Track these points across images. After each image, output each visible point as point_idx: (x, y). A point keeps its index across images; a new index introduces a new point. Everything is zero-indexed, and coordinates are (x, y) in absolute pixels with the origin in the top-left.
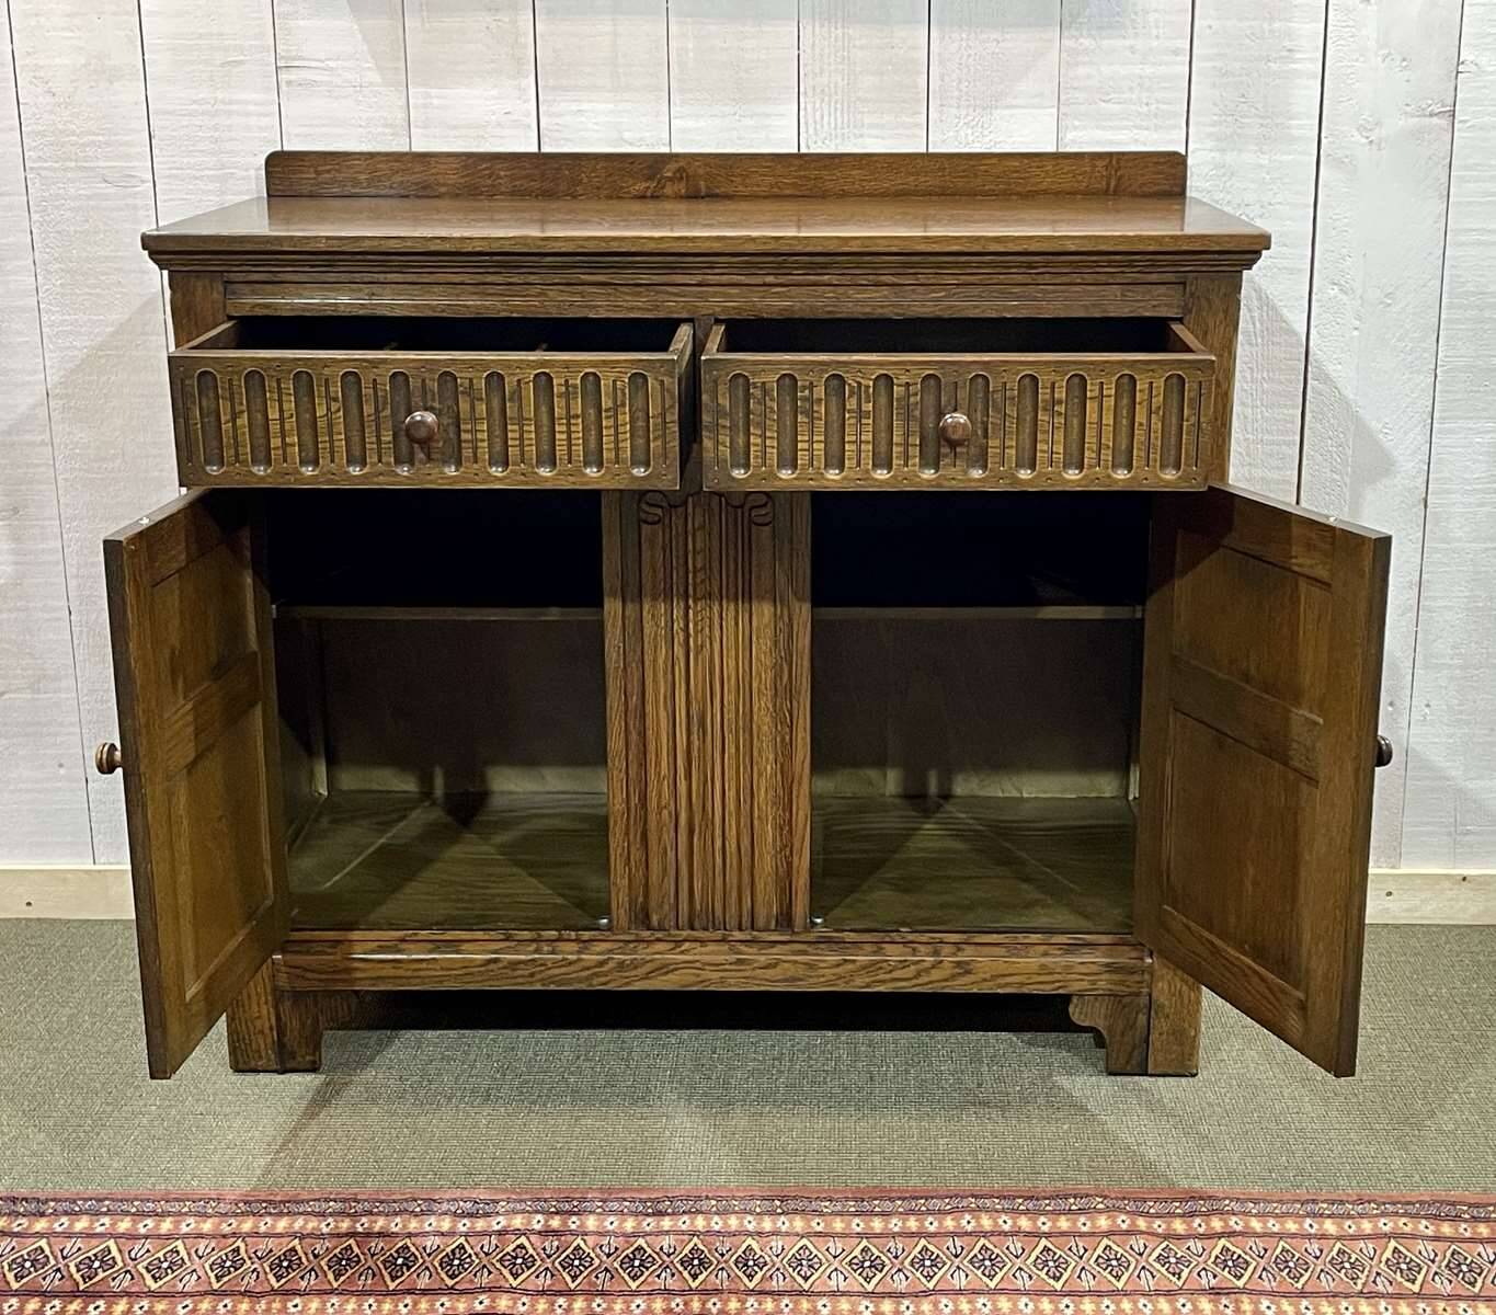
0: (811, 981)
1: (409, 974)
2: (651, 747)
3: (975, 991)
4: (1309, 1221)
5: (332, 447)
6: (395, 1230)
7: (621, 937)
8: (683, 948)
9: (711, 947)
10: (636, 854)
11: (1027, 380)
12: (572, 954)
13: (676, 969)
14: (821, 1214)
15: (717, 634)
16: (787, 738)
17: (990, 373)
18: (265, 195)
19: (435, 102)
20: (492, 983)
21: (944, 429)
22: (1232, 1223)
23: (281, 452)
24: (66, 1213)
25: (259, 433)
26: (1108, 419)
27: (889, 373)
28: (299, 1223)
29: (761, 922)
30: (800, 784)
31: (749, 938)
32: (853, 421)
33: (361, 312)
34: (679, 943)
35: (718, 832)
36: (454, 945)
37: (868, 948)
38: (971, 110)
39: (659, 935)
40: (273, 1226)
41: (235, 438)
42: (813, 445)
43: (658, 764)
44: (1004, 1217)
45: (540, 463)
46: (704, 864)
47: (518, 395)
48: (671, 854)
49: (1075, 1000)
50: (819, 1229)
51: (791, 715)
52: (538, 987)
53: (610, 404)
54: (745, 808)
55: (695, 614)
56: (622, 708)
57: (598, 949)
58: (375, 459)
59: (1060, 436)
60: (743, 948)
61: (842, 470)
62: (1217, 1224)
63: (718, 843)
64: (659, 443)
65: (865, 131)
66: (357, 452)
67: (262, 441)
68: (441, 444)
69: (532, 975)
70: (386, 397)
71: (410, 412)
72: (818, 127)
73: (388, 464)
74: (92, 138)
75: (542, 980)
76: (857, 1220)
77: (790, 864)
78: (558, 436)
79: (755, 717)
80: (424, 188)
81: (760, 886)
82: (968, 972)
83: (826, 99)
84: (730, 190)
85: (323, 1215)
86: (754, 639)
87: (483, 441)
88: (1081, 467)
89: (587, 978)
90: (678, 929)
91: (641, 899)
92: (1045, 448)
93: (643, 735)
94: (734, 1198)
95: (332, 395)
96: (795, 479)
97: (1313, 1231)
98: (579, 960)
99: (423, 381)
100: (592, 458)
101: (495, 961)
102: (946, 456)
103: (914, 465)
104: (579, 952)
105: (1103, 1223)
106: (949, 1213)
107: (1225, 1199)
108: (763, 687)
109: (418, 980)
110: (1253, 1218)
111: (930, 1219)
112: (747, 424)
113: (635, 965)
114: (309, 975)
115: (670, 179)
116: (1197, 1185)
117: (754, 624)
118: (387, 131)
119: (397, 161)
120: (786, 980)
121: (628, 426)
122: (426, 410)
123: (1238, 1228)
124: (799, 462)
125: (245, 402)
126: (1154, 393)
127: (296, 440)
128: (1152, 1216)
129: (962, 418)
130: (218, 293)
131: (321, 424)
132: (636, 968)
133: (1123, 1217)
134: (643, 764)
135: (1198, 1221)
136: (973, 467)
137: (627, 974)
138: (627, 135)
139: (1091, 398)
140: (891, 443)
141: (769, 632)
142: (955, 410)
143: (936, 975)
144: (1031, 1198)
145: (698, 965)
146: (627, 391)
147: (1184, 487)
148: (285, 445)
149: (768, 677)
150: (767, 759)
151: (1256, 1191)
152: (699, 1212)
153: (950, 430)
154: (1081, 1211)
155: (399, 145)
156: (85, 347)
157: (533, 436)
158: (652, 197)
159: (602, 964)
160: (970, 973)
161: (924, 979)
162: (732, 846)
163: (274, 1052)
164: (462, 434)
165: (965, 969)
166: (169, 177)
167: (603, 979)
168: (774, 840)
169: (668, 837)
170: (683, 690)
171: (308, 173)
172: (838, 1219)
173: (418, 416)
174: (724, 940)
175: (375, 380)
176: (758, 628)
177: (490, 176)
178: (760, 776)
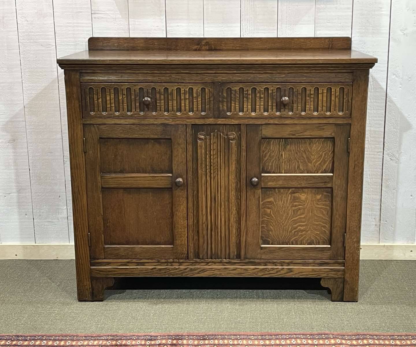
0: (246, 274)
1: (130, 272)
2: (200, 206)
3: (293, 277)
4: (392, 341)
5: (123, 107)
6: (128, 344)
7: (191, 261)
8: (209, 265)
9: (217, 264)
10: (196, 237)
11: (303, 89)
12: (177, 266)
13: (207, 271)
14: (251, 339)
15: (219, 173)
16: (239, 203)
17: (294, 87)
18: (88, 50)
19: (136, 23)
20: (154, 275)
21: (282, 101)
22: (370, 341)
23: (110, 108)
24: (33, 340)
25: (104, 104)
27: (268, 87)
28: (101, 342)
29: (231, 257)
30: (243, 217)
31: (228, 261)
32: (258, 100)
34: (208, 263)
35: (219, 231)
36: (143, 264)
37: (262, 264)
38: (290, 25)
39: (202, 261)
40: (93, 343)
41: (98, 104)
42: (248, 106)
43: (202, 211)
44: (304, 340)
45: (177, 111)
48: (205, 237)
49: (322, 280)
50: (251, 343)
51: (240, 196)
52: (167, 276)
53: (196, 96)
54: (227, 224)
55: (213, 167)
56: (192, 194)
57: (184, 265)
58: (134, 110)
60: (226, 265)
61: (255, 113)
62: (365, 342)
65: (260, 31)
66: (130, 108)
67: (105, 106)
68: (151, 106)
69: (165, 272)
71: (144, 98)
72: (246, 30)
74: (38, 33)
75: (168, 274)
76: (261, 341)
77: (240, 240)
78: (182, 104)
79: (230, 197)
80: (133, 48)
81: (231, 246)
82: (292, 271)
83: (248, 22)
84: (221, 48)
85: (107, 340)
86: (230, 175)
87: (162, 105)
88: (318, 112)
89: (182, 273)
90: (208, 259)
91: (197, 250)
93: (198, 202)
94: (226, 335)
95: (124, 93)
97: (393, 344)
98: (179, 268)
99: (147, 90)
100: (191, 110)
101: (155, 268)
102: (283, 109)
104: (179, 266)
105: (333, 341)
106: (288, 339)
107: (367, 335)
108: (232, 188)
109: (132, 274)
110: (376, 340)
111: (283, 341)
112: (231, 100)
113: (195, 269)
114: (101, 273)
115: (204, 45)
116: (359, 331)
117: (230, 170)
118: (123, 31)
119: (125, 40)
120: (238, 274)
122: (148, 97)
123: (372, 343)
125: (101, 95)
126: (337, 92)
128: (347, 340)
129: (287, 98)
130: (78, 76)
131: (121, 101)
132: (195, 270)
133: (338, 340)
134: (198, 211)
135: (360, 341)
136: (290, 111)
137: (192, 272)
138: (191, 33)
140: (268, 106)
141: (234, 172)
142: (285, 97)
143: (282, 272)
144: (312, 335)
145: (213, 269)
149: (234, 185)
150: (234, 209)
151: (376, 333)
152: (216, 339)
153: (284, 101)
154: (326, 338)
155: (127, 36)
156: (35, 93)
157: (176, 104)
158: (199, 50)
159: (186, 269)
160: (292, 272)
161: (279, 273)
162: (223, 235)
163: (90, 295)
164: (157, 104)
165: (290, 270)
166: (60, 44)
167: (186, 274)
168: (236, 233)
169: (205, 232)
170: (210, 189)
171: (100, 43)
172: (256, 341)
173: (146, 99)
174: (221, 262)
175: (135, 90)
176: (231, 171)
177: (152, 44)
178: (231, 214)
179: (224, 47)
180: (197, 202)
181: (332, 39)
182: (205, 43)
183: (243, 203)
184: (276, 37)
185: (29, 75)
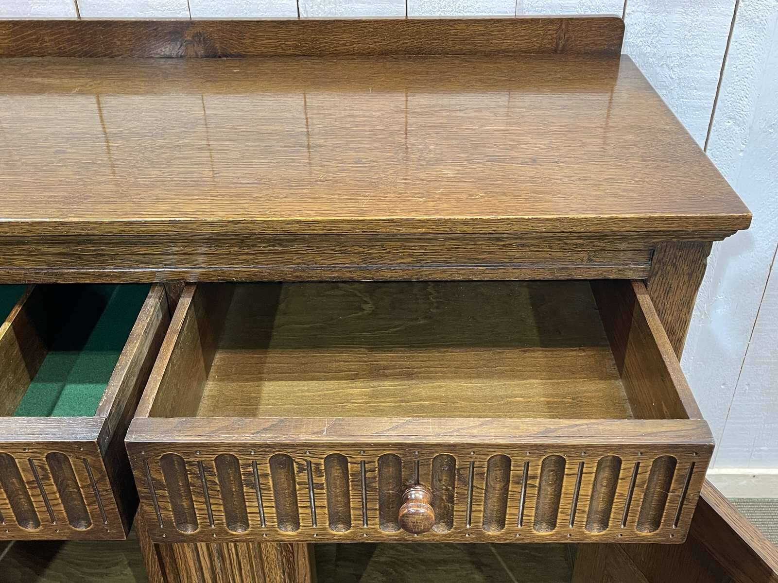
16: (291, 559)
26: (586, 490)
59: (532, 503)
64: (95, 507)
84: (242, 51)
92: (515, 511)
96: (248, 534)
103: (375, 524)
115: (191, 43)
121: (58, 495)
124: (250, 522)
139: (567, 475)
147: (661, 540)
150: (276, 573)
177: (37, 40)
179: (251, 49)
181: (567, 26)
182: (193, 37)
183: (300, 563)
184: (401, 15)
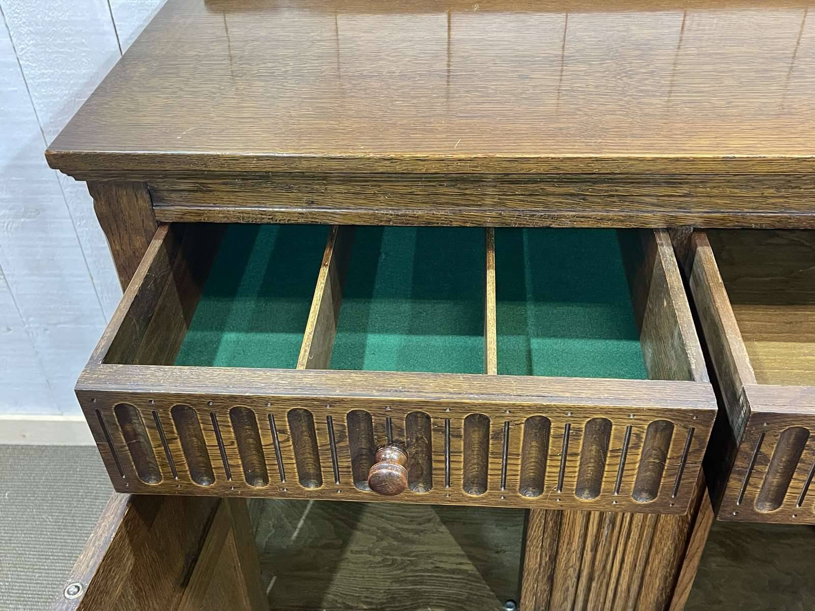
33: (301, 221)
35: (613, 580)
46: (598, 595)
47: (505, 434)
63: (612, 586)
64: (673, 479)
70: (342, 432)
73: (347, 484)
121: (637, 465)
127: (240, 463)
130: (145, 201)
146: (644, 436)
148: (226, 466)
150: (666, 544)
162: (622, 590)
164: (433, 463)
178: (657, 552)
180: (555, 523)
185: (34, 45)
